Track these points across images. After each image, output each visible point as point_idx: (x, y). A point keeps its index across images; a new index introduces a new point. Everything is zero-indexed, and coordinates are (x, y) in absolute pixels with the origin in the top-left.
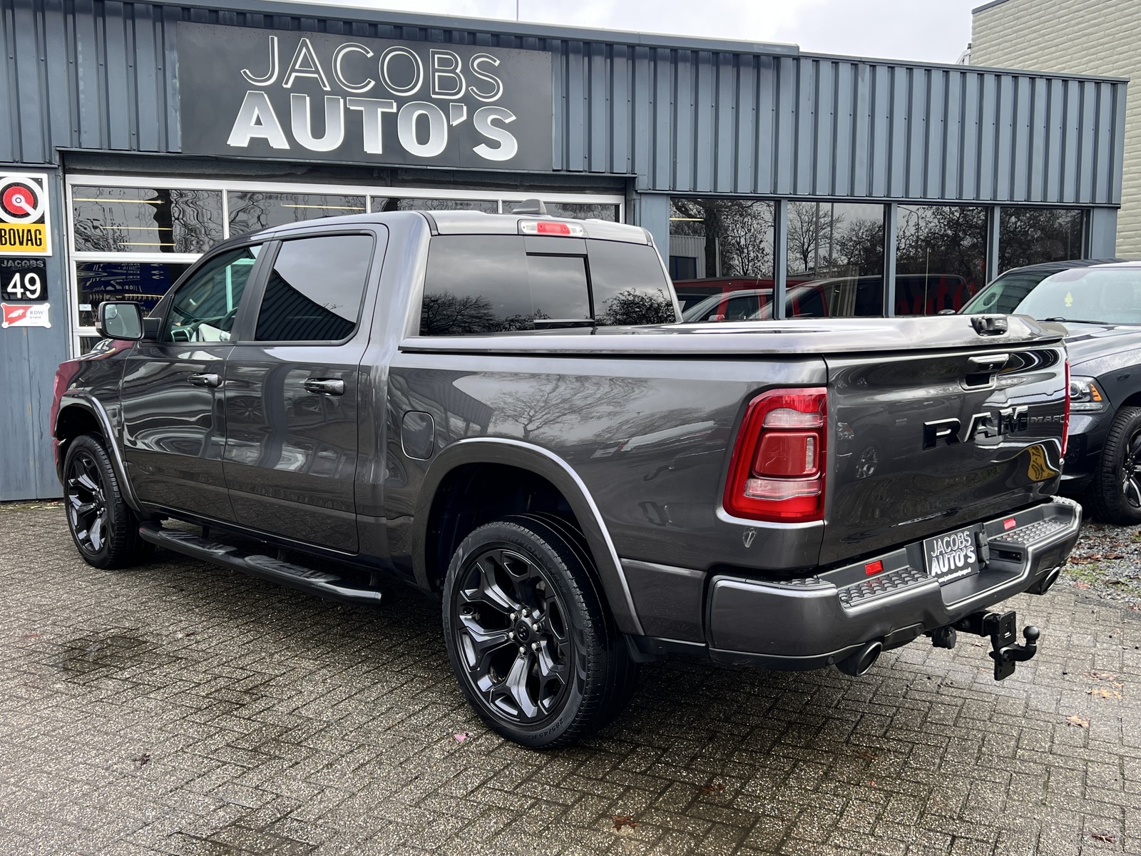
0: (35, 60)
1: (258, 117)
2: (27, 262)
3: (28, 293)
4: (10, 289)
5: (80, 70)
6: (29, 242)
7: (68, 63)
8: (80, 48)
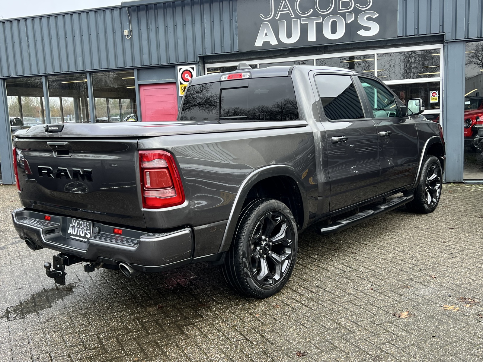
0: (191, 24)
1: (266, 33)
5: (205, 25)
7: (202, 23)
8: (205, 17)
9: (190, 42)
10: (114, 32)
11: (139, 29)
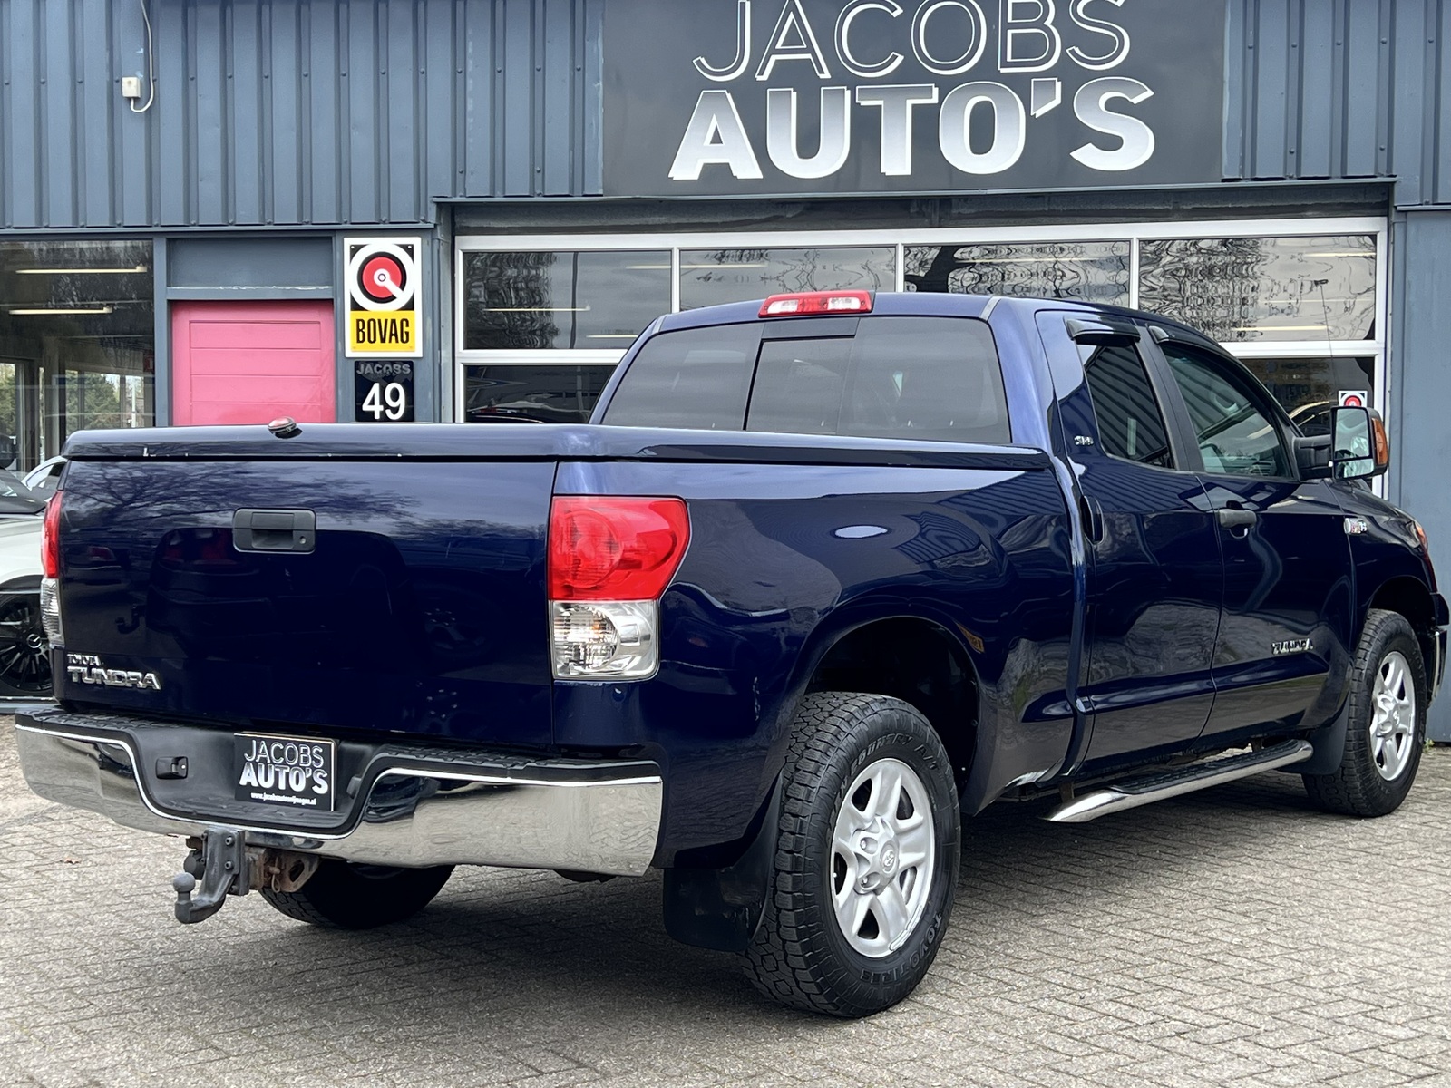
0: (411, 72)
1: (716, 129)
2: (389, 366)
3: (389, 412)
4: (366, 407)
5: (470, 82)
6: (393, 338)
7: (455, 73)
8: (470, 50)
9: (402, 145)
10: (76, 83)
11: (189, 78)
